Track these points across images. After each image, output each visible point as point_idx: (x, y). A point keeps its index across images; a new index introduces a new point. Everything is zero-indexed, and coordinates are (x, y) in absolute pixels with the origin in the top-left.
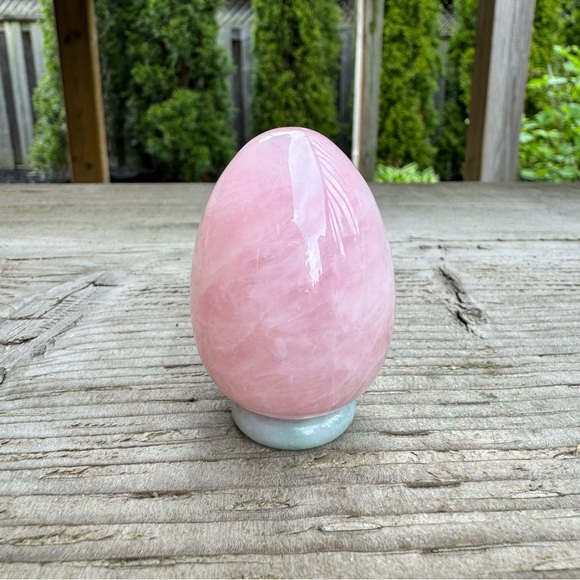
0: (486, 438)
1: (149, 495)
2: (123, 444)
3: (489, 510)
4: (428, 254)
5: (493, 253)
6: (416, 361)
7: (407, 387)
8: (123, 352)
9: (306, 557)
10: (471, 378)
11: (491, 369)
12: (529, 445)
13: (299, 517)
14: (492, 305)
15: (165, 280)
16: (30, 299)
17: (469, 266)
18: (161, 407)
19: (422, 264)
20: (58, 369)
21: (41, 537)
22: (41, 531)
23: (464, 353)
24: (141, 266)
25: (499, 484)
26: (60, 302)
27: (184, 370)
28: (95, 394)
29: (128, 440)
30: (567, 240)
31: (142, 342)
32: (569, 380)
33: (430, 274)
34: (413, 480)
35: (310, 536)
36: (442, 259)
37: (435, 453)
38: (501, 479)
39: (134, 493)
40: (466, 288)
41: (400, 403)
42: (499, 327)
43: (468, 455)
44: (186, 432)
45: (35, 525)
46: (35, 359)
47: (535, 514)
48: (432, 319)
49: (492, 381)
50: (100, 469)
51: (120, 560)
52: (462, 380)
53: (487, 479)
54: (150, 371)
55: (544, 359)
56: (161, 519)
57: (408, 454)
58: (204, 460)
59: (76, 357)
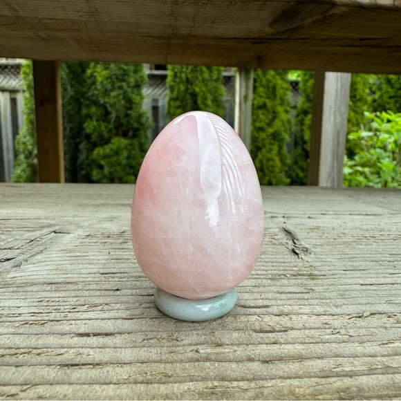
0: (306, 310)
1: (87, 335)
2: (72, 310)
3: (305, 343)
4: (276, 220)
5: (318, 220)
6: (264, 272)
7: (257, 285)
8: (73, 266)
9: (187, 365)
10: (299, 281)
11: (312, 276)
12: (333, 313)
13: (184, 345)
14: (315, 246)
15: (102, 231)
16: (11, 239)
17: (302, 227)
18: (98, 293)
19: (271, 225)
20: (29, 274)
21: (16, 354)
22: (16, 351)
23: (295, 269)
24: (87, 224)
25: (313, 331)
26: (32, 241)
27: (113, 275)
28: (54, 286)
29: (74, 308)
30: (367, 215)
31: (86, 261)
32: (362, 282)
33: (277, 230)
34: (258, 329)
35: (190, 354)
36: (285, 223)
37: (273, 316)
38: (314, 329)
39: (78, 334)
40: (299, 237)
41: (252, 292)
42: (319, 256)
43: (294, 317)
44: (113, 305)
45: (12, 348)
46: (15, 269)
47: (334, 345)
48: (276, 252)
49: (312, 282)
50: (56, 323)
51: (67, 365)
52: (294, 281)
53: (305, 328)
54: (90, 275)
55: (346, 272)
56: (94, 346)
57: (256, 317)
58: (124, 319)
59: (42, 268)
